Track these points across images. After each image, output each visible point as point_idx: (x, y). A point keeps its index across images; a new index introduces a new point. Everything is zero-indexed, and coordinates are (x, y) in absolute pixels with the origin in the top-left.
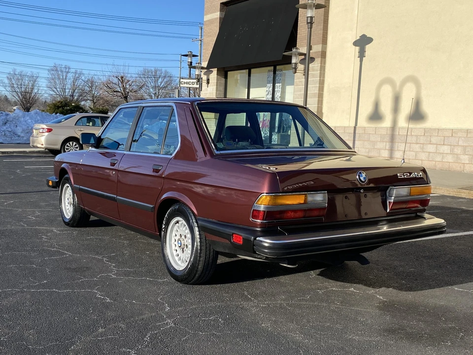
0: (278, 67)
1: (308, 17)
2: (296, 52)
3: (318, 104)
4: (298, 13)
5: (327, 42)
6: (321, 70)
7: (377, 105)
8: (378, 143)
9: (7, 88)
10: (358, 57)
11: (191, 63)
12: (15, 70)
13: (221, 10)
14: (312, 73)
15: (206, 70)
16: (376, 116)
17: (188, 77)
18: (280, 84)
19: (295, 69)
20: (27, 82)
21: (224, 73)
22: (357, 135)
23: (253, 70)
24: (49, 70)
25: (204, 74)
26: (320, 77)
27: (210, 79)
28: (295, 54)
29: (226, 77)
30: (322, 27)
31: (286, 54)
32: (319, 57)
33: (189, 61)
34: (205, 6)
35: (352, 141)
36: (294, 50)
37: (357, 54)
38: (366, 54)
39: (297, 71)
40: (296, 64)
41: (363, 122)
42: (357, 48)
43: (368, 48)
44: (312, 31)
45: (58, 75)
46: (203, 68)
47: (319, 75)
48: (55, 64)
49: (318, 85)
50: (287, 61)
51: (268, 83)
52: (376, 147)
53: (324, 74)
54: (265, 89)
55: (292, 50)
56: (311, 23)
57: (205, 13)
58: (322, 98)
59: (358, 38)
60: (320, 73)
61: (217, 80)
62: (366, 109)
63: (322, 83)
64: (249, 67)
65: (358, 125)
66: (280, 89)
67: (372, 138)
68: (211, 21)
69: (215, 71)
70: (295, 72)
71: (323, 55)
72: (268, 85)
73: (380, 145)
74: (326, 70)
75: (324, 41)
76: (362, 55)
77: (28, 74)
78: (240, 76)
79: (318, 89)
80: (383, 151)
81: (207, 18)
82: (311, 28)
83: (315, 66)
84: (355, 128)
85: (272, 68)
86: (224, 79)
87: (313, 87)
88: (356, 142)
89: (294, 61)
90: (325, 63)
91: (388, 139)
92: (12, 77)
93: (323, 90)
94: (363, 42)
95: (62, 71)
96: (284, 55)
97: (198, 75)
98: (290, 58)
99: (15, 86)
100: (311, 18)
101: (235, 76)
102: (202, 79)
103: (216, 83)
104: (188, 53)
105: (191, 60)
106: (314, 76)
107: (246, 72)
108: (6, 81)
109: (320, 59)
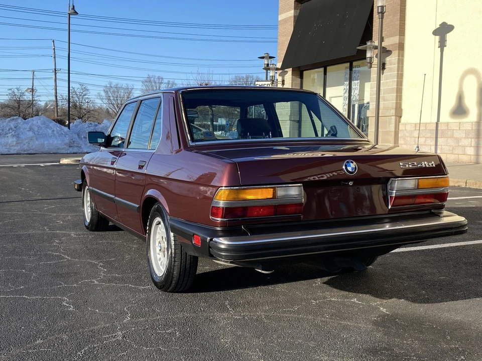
0: (355, 63)
1: (378, 7)
2: (370, 45)
3: (397, 100)
4: (373, 4)
5: (404, 33)
6: (398, 64)
7: (460, 98)
8: (463, 140)
9: (104, 100)
10: (439, 47)
11: (268, 65)
12: (111, 83)
13: (295, 8)
14: (389, 67)
15: (281, 71)
16: (460, 110)
17: (265, 79)
18: (359, 81)
19: (371, 63)
20: (122, 94)
21: (299, 72)
22: (439, 132)
23: (328, 68)
24: (143, 82)
25: (280, 75)
26: (398, 71)
27: (285, 80)
28: (370, 48)
29: (301, 77)
30: (399, 17)
31: (360, 48)
32: (396, 50)
33: (266, 63)
34: (280, 5)
35: (435, 139)
36: (369, 43)
37: (437, 44)
38: (448, 43)
39: (373, 66)
40: (371, 58)
41: (446, 117)
42: (437, 38)
43: (449, 36)
44: (384, 21)
45: (152, 86)
46: (277, 69)
47: (396, 68)
48: (148, 75)
49: (396, 80)
50: (362, 55)
51: (345, 81)
52: (460, 144)
53: (402, 67)
54: (342, 88)
55: (366, 44)
56: (382, 13)
57: (279, 12)
58: (401, 93)
59: (438, 26)
60: (398, 66)
61: (293, 80)
62: (449, 103)
63: (400, 77)
64: (324, 65)
65: (441, 120)
66: (358, 87)
67: (456, 135)
68: (285, 21)
69: (290, 71)
70: (371, 67)
71: (401, 47)
72: (346, 83)
73: (465, 142)
74: (405, 63)
75: (402, 32)
76: (442, 44)
77: (123, 87)
78: (317, 76)
79: (395, 84)
80: (468, 148)
81: (281, 17)
82: (382, 18)
83: (391, 60)
84: (437, 124)
85: (348, 65)
86: (299, 80)
87: (390, 82)
88: (439, 140)
89: (368, 55)
90: (403, 56)
91: (473, 134)
92: (108, 90)
93: (401, 85)
94: (443, 31)
95: (155, 82)
96: (358, 50)
97: (272, 76)
98: (364, 52)
99: (111, 98)
100: (382, 7)
101: (312, 76)
102: (277, 80)
103: (291, 84)
104: (264, 55)
105: (268, 62)
106: (391, 70)
107: (322, 69)
108: (103, 94)
109: (397, 51)
